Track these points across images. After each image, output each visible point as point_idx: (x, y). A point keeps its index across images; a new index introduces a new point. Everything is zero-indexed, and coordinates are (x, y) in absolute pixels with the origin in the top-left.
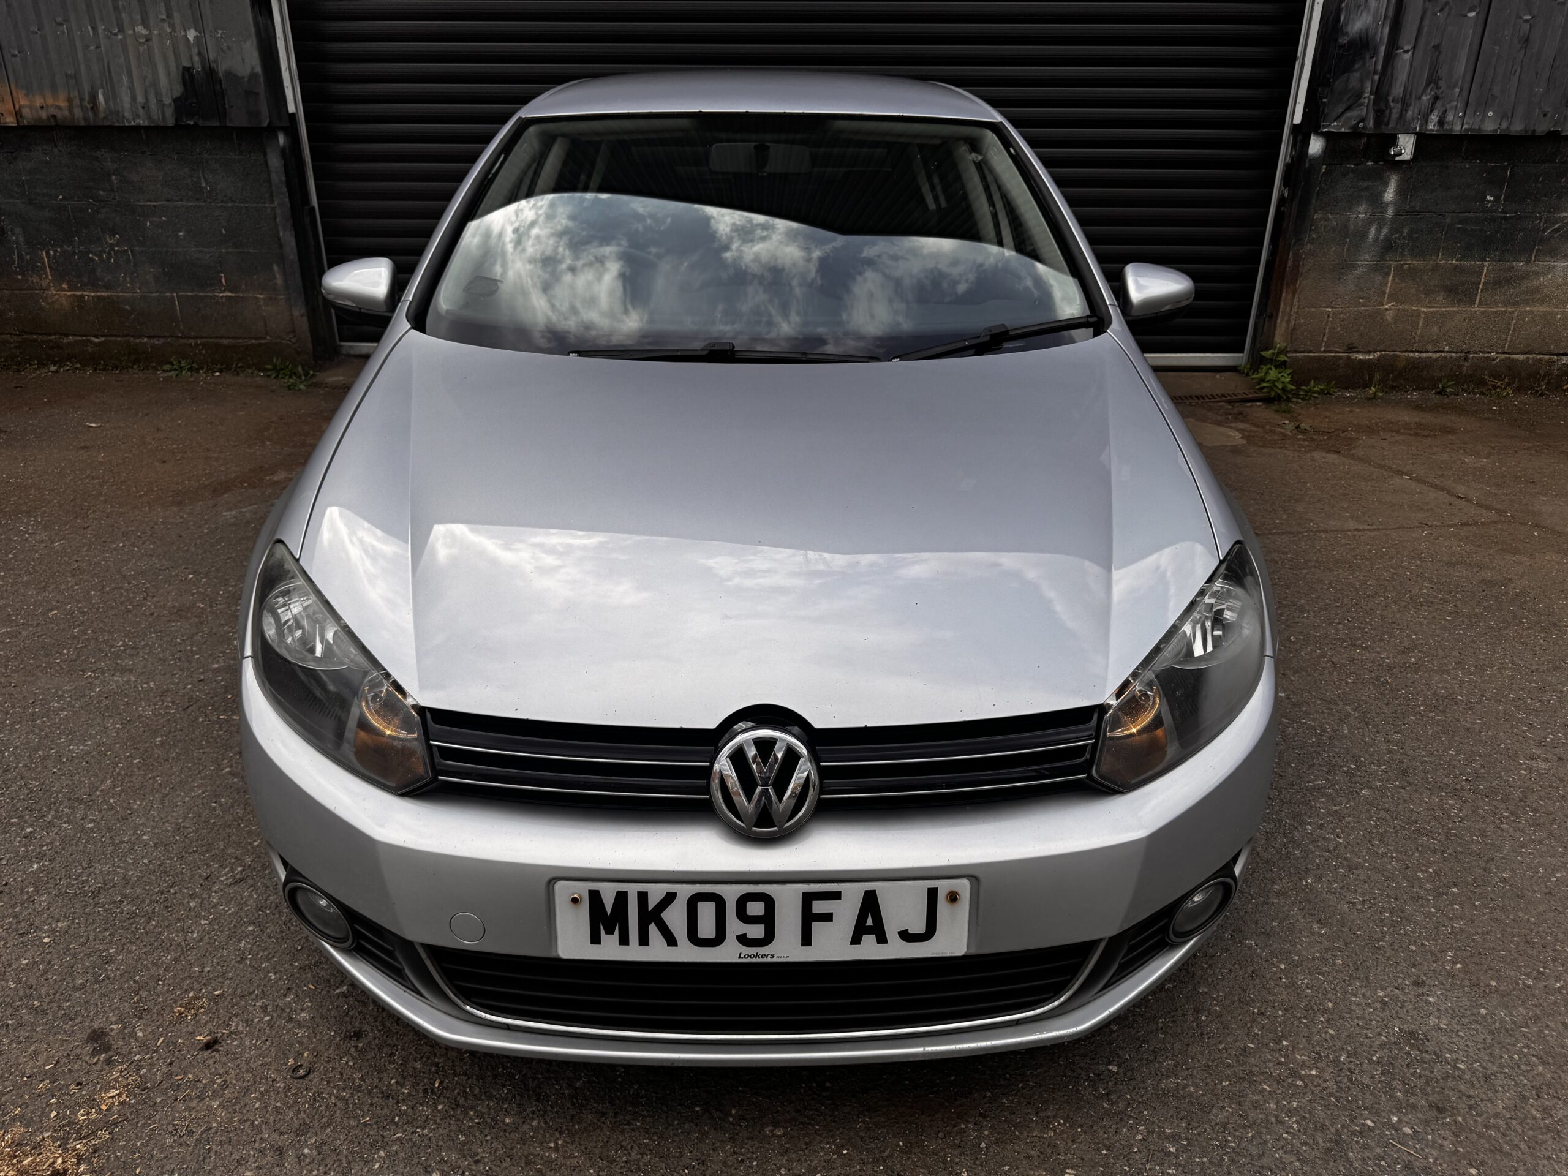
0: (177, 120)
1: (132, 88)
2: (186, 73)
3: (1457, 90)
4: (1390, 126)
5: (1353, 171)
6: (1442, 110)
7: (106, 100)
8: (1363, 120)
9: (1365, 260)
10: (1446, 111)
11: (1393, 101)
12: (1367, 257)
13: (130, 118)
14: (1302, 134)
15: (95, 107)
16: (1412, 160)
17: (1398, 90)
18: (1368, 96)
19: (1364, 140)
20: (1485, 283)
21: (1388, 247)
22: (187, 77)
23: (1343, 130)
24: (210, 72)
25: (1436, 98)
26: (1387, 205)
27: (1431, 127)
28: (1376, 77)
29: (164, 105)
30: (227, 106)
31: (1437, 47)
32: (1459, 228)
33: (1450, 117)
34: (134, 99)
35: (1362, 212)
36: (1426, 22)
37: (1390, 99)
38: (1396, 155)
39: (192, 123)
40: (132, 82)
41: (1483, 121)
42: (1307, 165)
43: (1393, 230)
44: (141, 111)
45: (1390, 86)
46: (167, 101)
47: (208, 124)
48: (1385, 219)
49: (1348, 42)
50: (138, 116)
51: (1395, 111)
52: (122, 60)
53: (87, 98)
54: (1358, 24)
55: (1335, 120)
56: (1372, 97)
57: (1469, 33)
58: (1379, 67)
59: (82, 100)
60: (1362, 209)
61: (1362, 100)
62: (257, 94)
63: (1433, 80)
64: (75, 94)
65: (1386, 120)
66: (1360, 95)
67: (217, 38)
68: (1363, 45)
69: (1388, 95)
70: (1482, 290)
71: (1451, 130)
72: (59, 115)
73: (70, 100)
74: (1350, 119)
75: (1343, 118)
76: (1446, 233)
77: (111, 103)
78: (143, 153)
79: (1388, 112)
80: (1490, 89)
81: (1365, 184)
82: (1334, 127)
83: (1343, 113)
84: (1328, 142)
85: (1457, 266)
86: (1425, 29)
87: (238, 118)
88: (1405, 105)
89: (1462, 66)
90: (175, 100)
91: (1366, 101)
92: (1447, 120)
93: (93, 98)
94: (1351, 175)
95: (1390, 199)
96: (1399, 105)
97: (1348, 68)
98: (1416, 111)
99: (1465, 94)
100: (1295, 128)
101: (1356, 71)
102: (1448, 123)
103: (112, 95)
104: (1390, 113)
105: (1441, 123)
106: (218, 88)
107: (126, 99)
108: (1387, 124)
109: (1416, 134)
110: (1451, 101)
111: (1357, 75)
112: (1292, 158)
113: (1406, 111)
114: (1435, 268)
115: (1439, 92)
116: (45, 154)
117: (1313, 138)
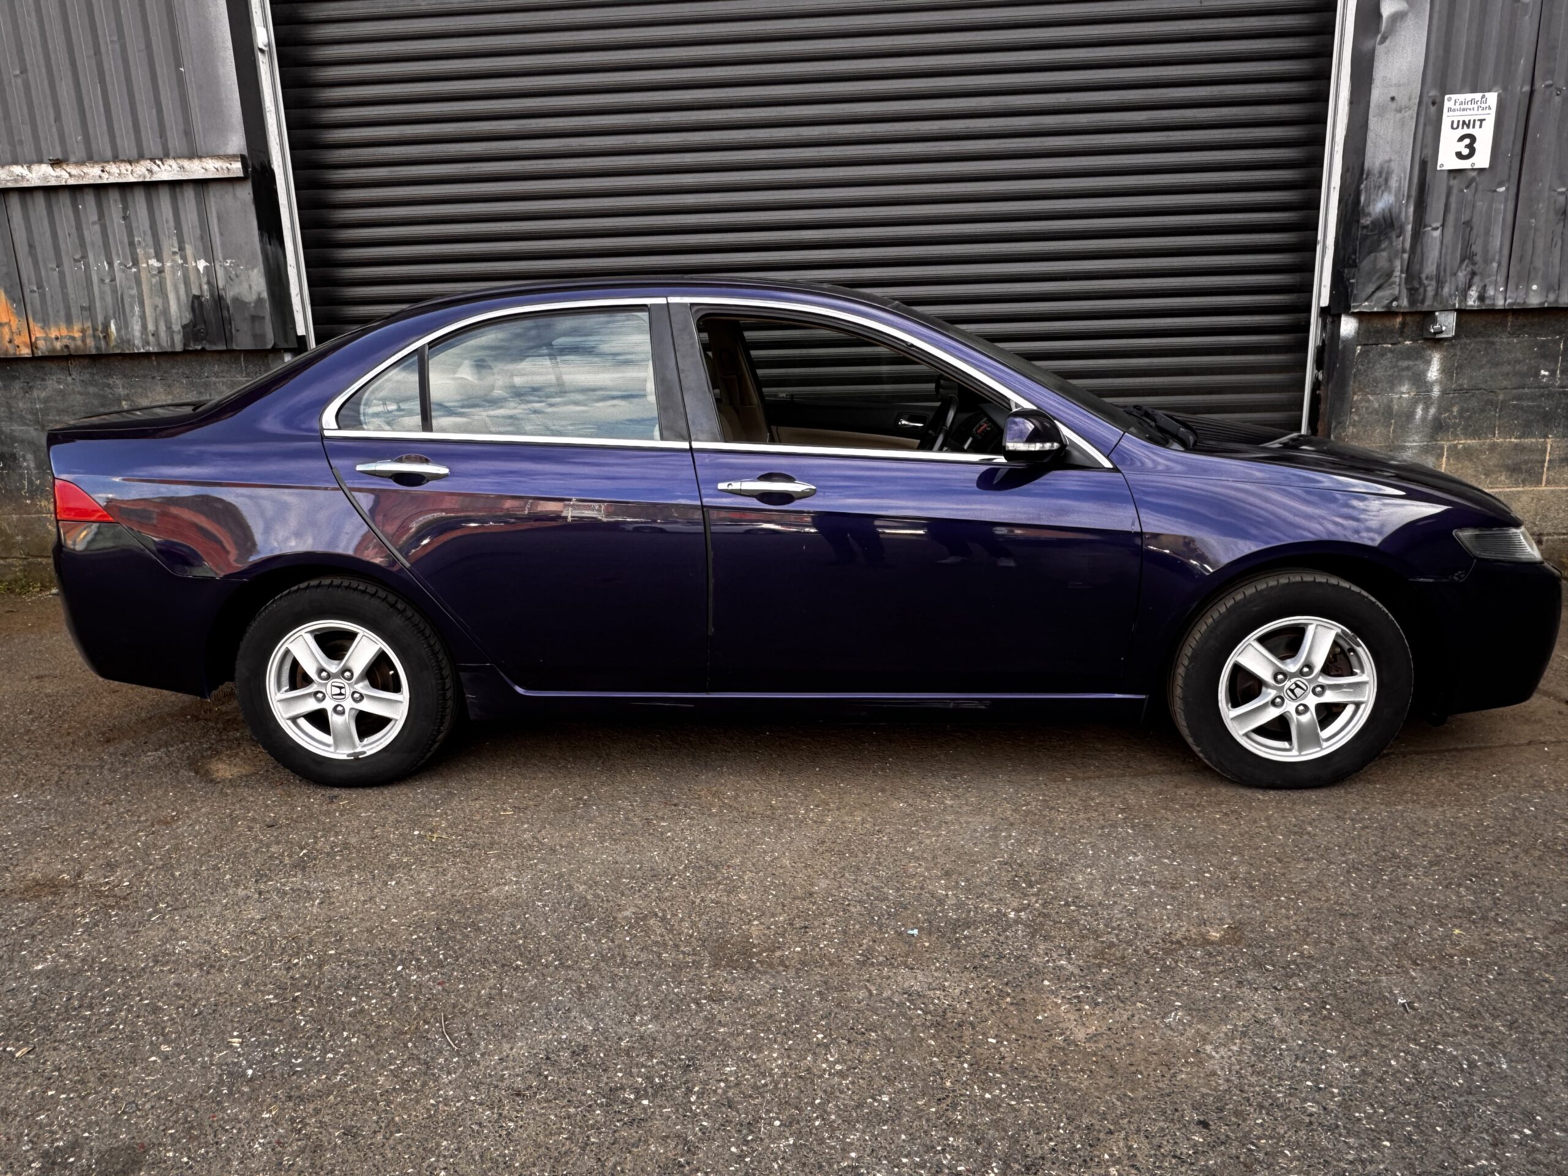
0: (185, 345)
1: (143, 317)
2: (196, 302)
3: (1495, 265)
4: (1428, 303)
5: (1391, 350)
6: (1482, 285)
7: (118, 330)
8: (1396, 299)
9: (1414, 441)
10: (1485, 286)
11: (1427, 278)
12: (1417, 438)
13: (140, 345)
14: (1331, 315)
15: (107, 337)
16: (1454, 338)
17: (1430, 268)
18: (1398, 275)
19: (1399, 320)
20: (1550, 461)
21: (1438, 427)
22: (196, 305)
23: (1375, 310)
24: (219, 300)
25: (1473, 274)
26: (1432, 384)
27: (1472, 302)
28: (1406, 256)
29: (173, 332)
30: (233, 331)
31: (1468, 224)
32: (1514, 406)
33: (1491, 292)
34: (144, 326)
35: (1405, 391)
36: (1453, 199)
37: (1423, 276)
38: (1436, 333)
39: (199, 347)
40: (144, 312)
41: (1527, 294)
42: (1340, 347)
43: (1440, 410)
44: (151, 338)
45: (1422, 263)
46: (177, 327)
47: (214, 348)
48: (1430, 398)
49: (1372, 222)
50: (148, 343)
51: (1429, 289)
52: (134, 292)
53: (100, 328)
54: (1380, 204)
55: (1366, 300)
56: (1404, 275)
57: (1502, 209)
58: (1408, 245)
59: (95, 329)
60: (1404, 389)
61: (1393, 279)
62: (264, 318)
63: (1468, 256)
64: (89, 324)
65: (1421, 297)
66: (1390, 274)
67: (225, 268)
68: (1388, 224)
69: (1420, 272)
70: (1548, 469)
71: (1494, 305)
72: (72, 346)
73: (83, 331)
74: (1382, 298)
75: (1375, 297)
76: (1501, 410)
77: (123, 332)
78: (154, 378)
79: (1422, 290)
80: (1531, 262)
81: (1405, 364)
82: (1366, 306)
83: (1373, 293)
84: (1360, 322)
85: (1516, 445)
86: (1453, 206)
87: (244, 341)
88: (1440, 283)
89: (1498, 240)
90: (184, 327)
91: (1397, 280)
92: (1487, 295)
93: (106, 327)
94: (1389, 355)
95: (1434, 378)
96: (1434, 283)
97: (1375, 248)
98: (1453, 288)
99: (1504, 270)
100: (1323, 312)
101: (1384, 250)
102: (1489, 298)
103: (123, 325)
104: (1425, 291)
105: (1481, 298)
106: (225, 314)
107: (137, 328)
108: (1423, 302)
109: (1456, 310)
110: (1489, 276)
111: (1385, 254)
112: (1323, 341)
113: (1442, 288)
114: (1493, 447)
115: (1476, 268)
116: (59, 383)
117: (1344, 319)
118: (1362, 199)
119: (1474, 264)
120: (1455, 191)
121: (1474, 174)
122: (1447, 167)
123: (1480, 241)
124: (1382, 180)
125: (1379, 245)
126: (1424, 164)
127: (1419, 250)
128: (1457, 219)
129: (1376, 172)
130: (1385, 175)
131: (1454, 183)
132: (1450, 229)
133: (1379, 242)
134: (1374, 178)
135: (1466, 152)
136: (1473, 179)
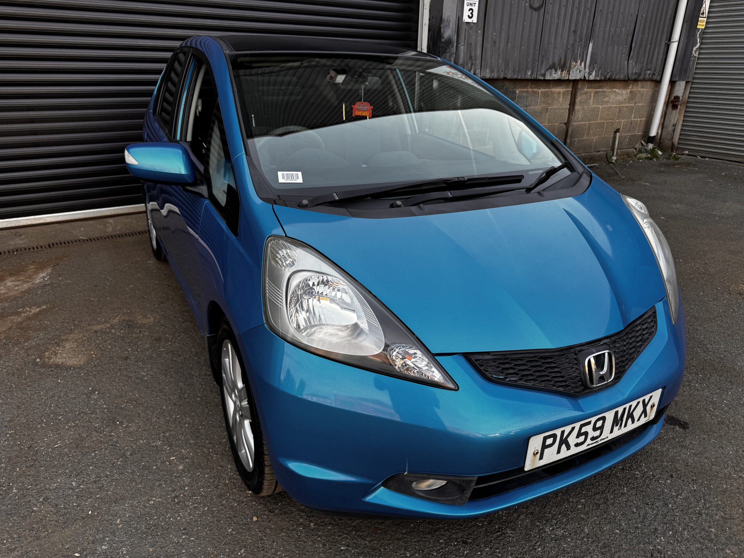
118: (442, 31)
119: (472, 60)
120: (467, 31)
121: (472, 24)
122: (465, 21)
123: (473, 52)
124: (448, 23)
125: (446, 51)
126: (459, 18)
127: (457, 54)
128: (468, 42)
129: (446, 20)
130: (449, 21)
131: (467, 27)
132: (466, 46)
133: (446, 49)
134: (445, 22)
135: (471, 15)
136: (472, 27)
